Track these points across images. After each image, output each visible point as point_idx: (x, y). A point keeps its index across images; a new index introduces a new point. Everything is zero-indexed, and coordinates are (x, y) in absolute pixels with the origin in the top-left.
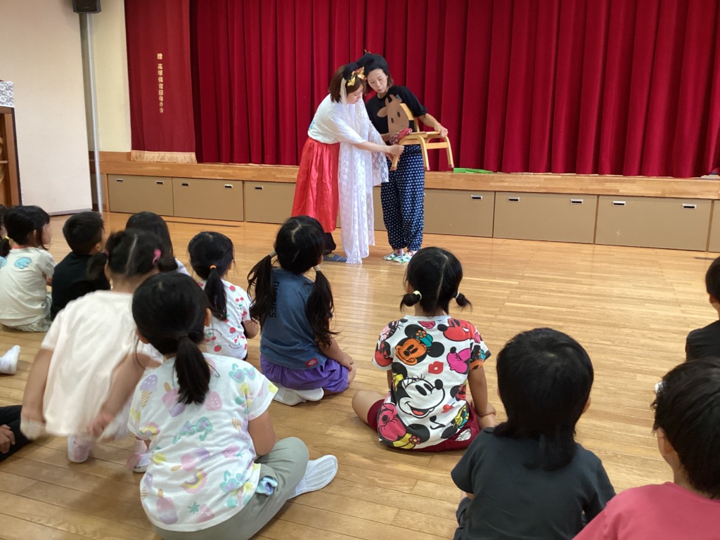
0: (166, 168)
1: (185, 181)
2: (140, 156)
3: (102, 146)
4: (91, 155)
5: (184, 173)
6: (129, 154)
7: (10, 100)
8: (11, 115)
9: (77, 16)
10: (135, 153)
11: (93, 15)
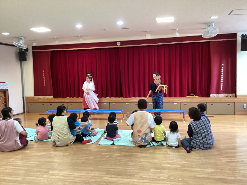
0: (45, 100)
1: (51, 103)
2: (36, 97)
3: (26, 95)
4: (23, 98)
5: (50, 101)
6: (33, 97)
7: (7, 87)
8: (7, 91)
11: (24, 62)
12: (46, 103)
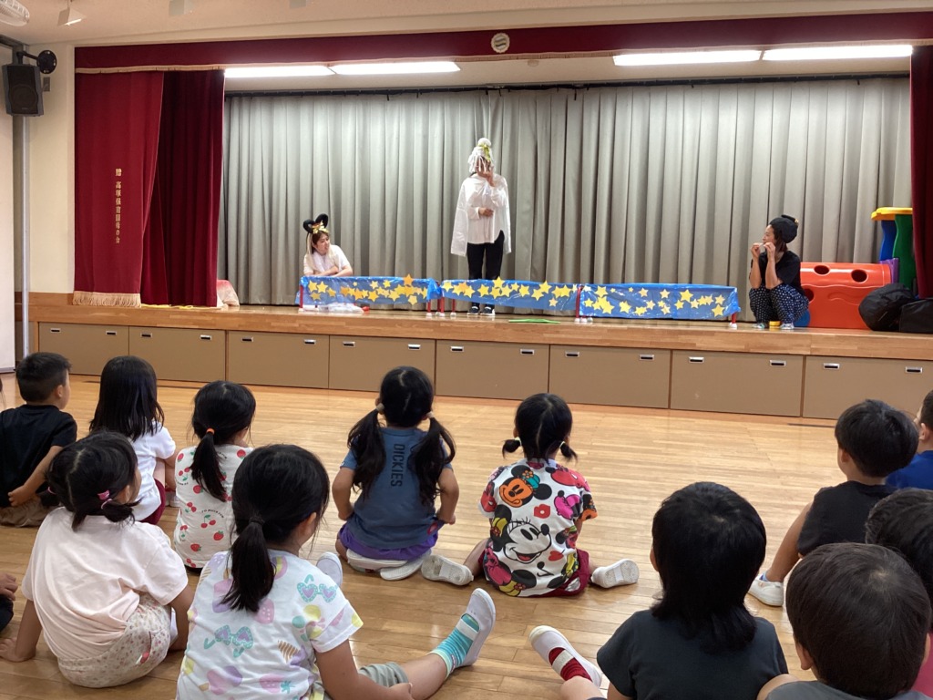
0: (122, 314)
1: (146, 331)
2: (85, 298)
3: (34, 284)
4: (18, 296)
5: (146, 320)
6: (70, 296)
9: (10, 118)
10: (79, 294)
12: (125, 330)
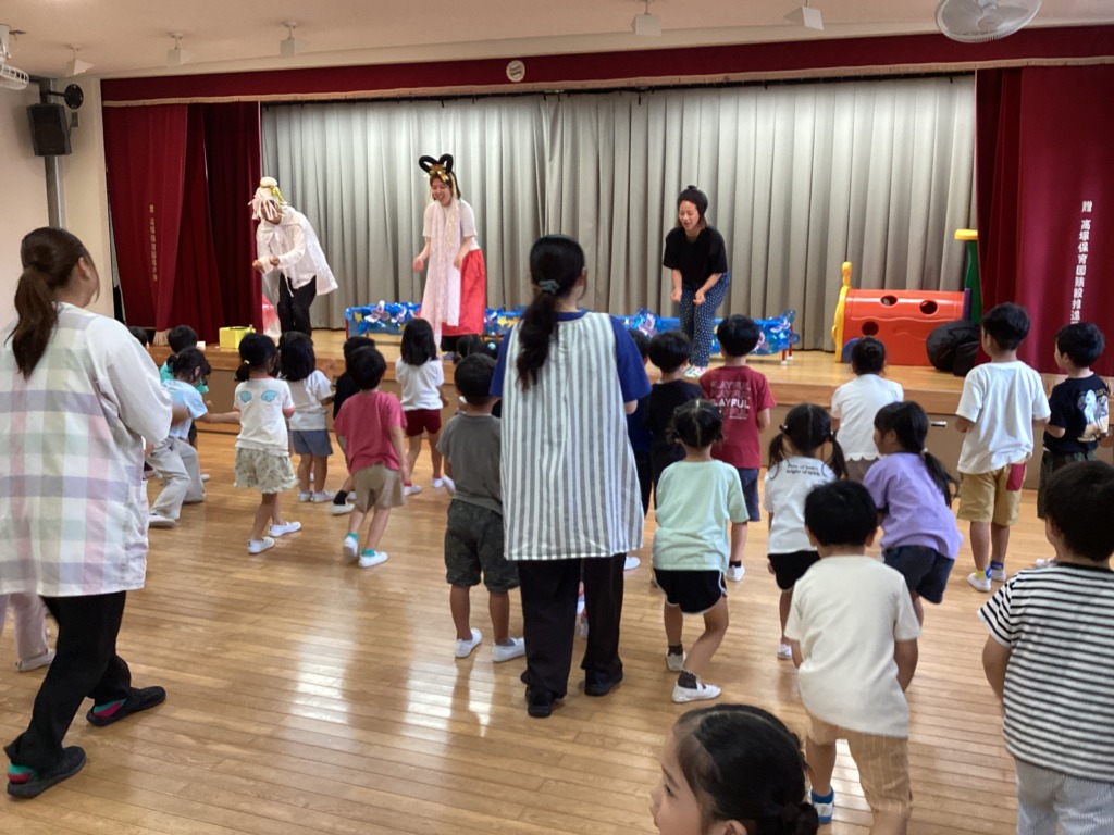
9: (41, 161)
11: (63, 157)
